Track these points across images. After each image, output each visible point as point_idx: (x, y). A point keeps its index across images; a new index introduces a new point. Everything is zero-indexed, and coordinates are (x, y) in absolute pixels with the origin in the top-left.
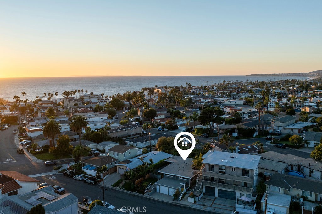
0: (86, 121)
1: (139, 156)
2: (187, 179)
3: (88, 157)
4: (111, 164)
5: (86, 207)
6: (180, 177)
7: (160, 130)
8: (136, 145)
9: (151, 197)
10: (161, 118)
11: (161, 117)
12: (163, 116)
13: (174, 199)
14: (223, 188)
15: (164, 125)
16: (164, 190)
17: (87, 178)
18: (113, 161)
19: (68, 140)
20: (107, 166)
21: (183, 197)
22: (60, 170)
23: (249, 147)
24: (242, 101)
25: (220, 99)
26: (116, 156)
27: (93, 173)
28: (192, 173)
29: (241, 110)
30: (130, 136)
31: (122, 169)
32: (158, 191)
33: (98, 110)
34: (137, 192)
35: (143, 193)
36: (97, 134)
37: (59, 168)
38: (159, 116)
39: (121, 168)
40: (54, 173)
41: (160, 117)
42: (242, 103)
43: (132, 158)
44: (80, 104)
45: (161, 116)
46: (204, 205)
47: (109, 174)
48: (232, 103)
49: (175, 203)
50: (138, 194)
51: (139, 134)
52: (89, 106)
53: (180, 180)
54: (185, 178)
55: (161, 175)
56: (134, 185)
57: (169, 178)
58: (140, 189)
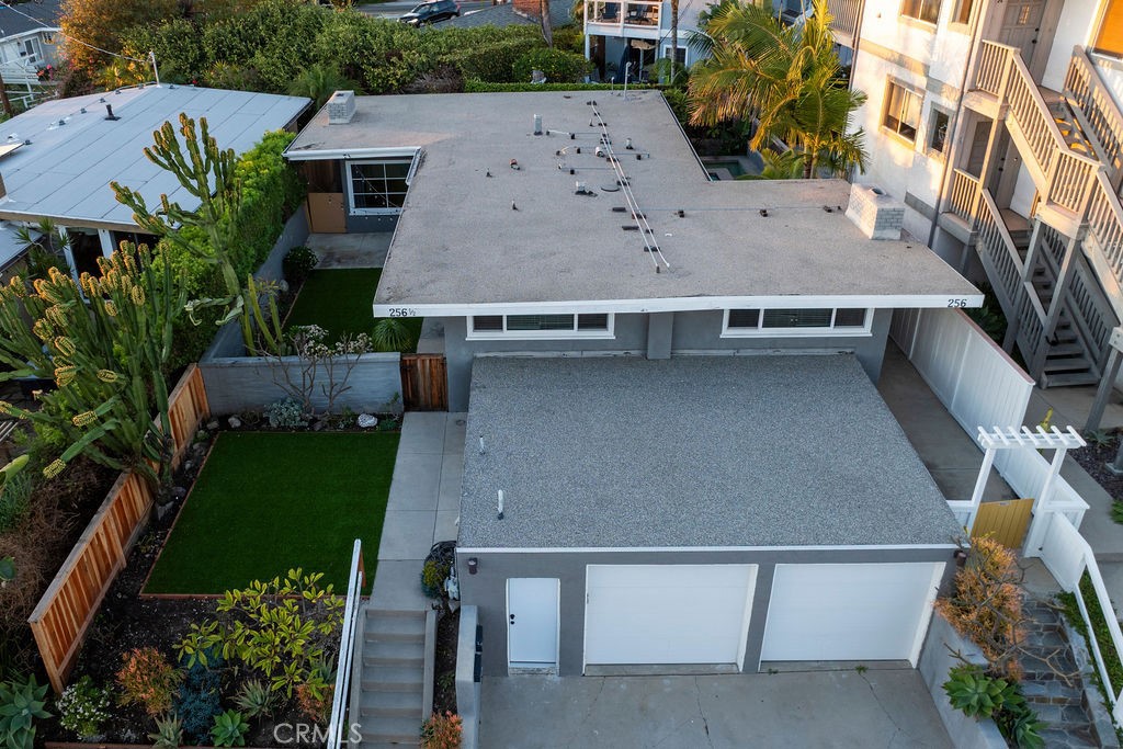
2: (854, 317)
6: (743, 318)
53: (730, 352)
54: (819, 317)
55: (395, 342)
56: (27, 705)
57: (565, 366)
58: (188, 737)
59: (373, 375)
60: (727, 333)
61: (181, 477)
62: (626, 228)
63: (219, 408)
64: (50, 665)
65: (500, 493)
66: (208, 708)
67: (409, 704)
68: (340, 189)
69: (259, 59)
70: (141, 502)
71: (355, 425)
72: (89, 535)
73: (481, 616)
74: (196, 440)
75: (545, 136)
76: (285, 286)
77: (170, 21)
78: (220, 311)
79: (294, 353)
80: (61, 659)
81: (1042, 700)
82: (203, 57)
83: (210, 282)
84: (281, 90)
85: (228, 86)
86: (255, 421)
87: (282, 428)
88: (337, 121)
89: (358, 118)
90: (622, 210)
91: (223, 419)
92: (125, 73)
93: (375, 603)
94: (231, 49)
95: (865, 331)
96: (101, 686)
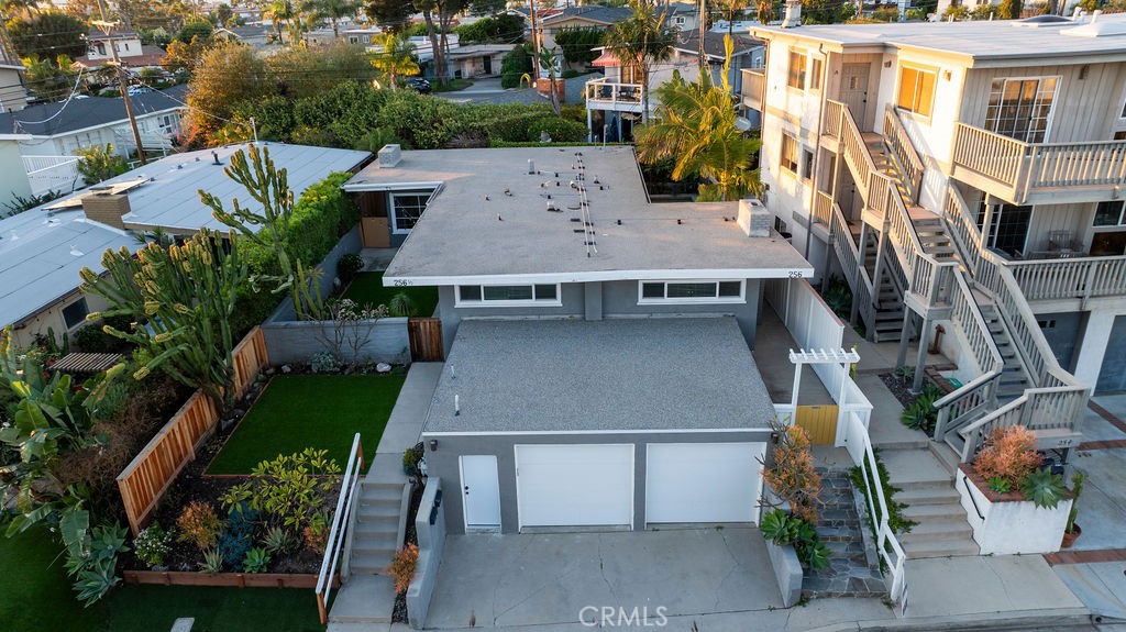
2: (731, 289)
6: (653, 289)
10: (124, 53)
12: (131, 43)
13: (813, 578)
45: (121, 44)
53: (645, 316)
55: (404, 310)
56: (112, 542)
57: (525, 326)
58: (226, 567)
59: (388, 334)
60: (642, 301)
61: (242, 404)
62: (576, 231)
63: (275, 360)
64: (131, 515)
65: (457, 396)
66: (242, 547)
67: (388, 546)
68: (386, 214)
69: (336, 125)
70: (209, 416)
71: (375, 371)
72: (167, 429)
73: (443, 483)
74: (257, 381)
75: (536, 175)
76: (338, 281)
77: (270, 97)
78: (276, 284)
79: (330, 319)
80: (139, 513)
81: (835, 539)
82: (293, 124)
83: (271, 266)
84: (351, 147)
85: (310, 143)
86: (302, 368)
87: (321, 372)
88: (386, 165)
89: (401, 164)
90: (578, 220)
91: (278, 368)
92: (233, 135)
93: (369, 479)
94: (315, 118)
95: (741, 300)
96: (166, 530)
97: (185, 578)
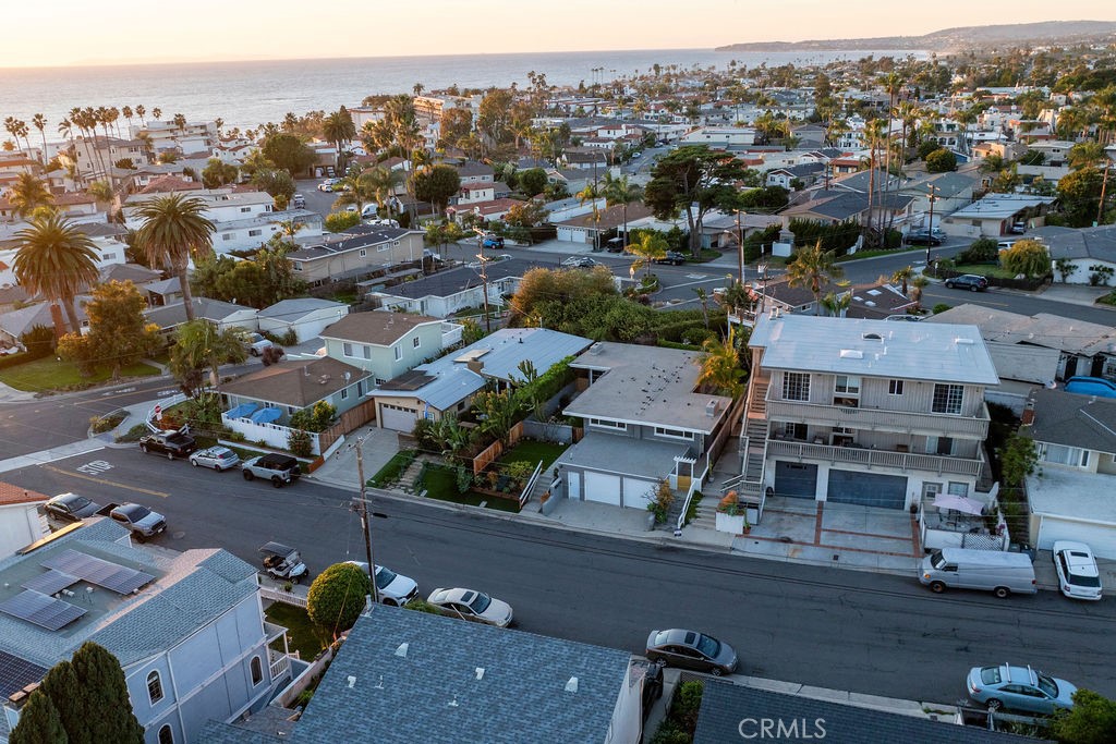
0: (203, 215)
1: (450, 350)
2: (689, 435)
3: (230, 365)
4: (344, 394)
5: (285, 594)
6: (660, 430)
7: (488, 247)
8: (418, 308)
9: (553, 521)
10: (482, 199)
11: (479, 194)
12: (487, 191)
13: (657, 524)
14: (856, 466)
15: (497, 227)
16: (601, 487)
17: (255, 460)
18: (351, 381)
19: (134, 304)
20: (329, 401)
21: (691, 513)
22: (124, 429)
23: (874, 293)
24: (746, 130)
25: (662, 129)
26: (357, 358)
27: (280, 438)
28: (708, 410)
29: (760, 162)
30: (380, 274)
31: (400, 408)
32: (573, 492)
33: (219, 177)
34: (484, 503)
35: (515, 507)
36: (249, 275)
37: (113, 423)
38: (473, 193)
39: (393, 407)
40: (94, 444)
41: (474, 197)
42: (750, 139)
43: (428, 361)
44: (139, 161)
45: (481, 192)
46: (788, 541)
47: (345, 435)
48: (714, 138)
49: (663, 539)
50: (493, 513)
51: (416, 264)
52: (179, 165)
53: (657, 440)
54: (680, 434)
55: (573, 424)
56: (469, 477)
57: (612, 436)
58: (497, 490)
59: (565, 431)
60: (656, 434)
61: (511, 448)
62: (643, 402)
63: (525, 435)
64: (475, 471)
65: (572, 454)
66: (503, 486)
68: (588, 377)
70: (500, 449)
71: (557, 443)
72: (488, 449)
74: (518, 441)
78: (529, 408)
79: (546, 422)
80: (477, 471)
82: (562, 318)
83: (528, 401)
84: (585, 336)
86: (533, 439)
87: (540, 442)
88: (592, 354)
89: (602, 353)
90: (649, 397)
91: (526, 437)
93: (543, 475)
94: (573, 315)
95: (692, 439)
96: (484, 477)
97: (486, 491)
